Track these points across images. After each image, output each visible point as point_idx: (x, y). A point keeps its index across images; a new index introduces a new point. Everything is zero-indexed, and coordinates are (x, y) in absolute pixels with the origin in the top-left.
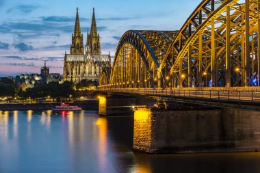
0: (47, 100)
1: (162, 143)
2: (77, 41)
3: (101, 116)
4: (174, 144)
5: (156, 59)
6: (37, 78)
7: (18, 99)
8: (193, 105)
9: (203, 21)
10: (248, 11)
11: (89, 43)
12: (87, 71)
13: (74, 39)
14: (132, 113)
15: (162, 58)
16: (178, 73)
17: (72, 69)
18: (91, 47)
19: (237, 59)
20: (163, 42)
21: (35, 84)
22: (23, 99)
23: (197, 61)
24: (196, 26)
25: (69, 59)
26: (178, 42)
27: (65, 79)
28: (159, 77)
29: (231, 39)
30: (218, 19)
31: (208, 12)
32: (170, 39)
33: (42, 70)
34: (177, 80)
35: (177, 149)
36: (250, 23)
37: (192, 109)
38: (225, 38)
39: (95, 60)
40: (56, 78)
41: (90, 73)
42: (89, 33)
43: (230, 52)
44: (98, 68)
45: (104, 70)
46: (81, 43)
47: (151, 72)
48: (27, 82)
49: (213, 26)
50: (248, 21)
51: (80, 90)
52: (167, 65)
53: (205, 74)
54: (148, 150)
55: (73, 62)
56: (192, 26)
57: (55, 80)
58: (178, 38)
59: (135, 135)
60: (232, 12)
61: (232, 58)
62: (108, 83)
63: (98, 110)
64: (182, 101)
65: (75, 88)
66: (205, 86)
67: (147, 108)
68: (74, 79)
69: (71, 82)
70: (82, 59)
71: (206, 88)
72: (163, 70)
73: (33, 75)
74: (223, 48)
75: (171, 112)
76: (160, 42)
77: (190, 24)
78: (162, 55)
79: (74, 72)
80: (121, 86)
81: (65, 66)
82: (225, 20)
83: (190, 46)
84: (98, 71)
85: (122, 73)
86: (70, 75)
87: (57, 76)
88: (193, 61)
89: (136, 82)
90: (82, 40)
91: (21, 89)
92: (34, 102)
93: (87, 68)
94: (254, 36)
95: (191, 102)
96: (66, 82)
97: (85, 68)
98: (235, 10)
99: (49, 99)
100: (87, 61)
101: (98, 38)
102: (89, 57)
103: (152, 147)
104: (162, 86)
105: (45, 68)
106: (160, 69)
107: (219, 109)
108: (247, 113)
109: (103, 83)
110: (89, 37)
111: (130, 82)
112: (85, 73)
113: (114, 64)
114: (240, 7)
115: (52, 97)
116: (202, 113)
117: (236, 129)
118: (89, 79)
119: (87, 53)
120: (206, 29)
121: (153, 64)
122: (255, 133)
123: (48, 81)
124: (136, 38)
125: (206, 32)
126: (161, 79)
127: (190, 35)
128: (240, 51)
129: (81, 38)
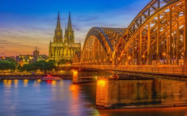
0: (37, 72)
1: (115, 101)
2: (58, 34)
3: (74, 83)
4: (122, 101)
5: (111, 46)
6: (31, 58)
7: (18, 71)
8: (135, 76)
9: (142, 22)
10: (171, 17)
11: (67, 35)
12: (65, 53)
13: (56, 32)
14: (96, 82)
15: (116, 46)
16: (126, 56)
17: (54, 52)
18: (68, 38)
19: (164, 47)
20: (116, 36)
21: (29, 62)
22: (21, 72)
23: (138, 48)
24: (138, 25)
25: (52, 45)
26: (126, 35)
27: (50, 59)
28: (113, 58)
29: (161, 34)
30: (152, 21)
31: (146, 17)
32: (121, 33)
33: (34, 53)
34: (125, 60)
35: (125, 105)
36: (173, 24)
37: (135, 79)
38: (156, 34)
39: (70, 46)
40: (44, 58)
41: (67, 55)
42: (67, 28)
43: (160, 43)
44: (72, 51)
45: (76, 53)
46: (61, 35)
47: (108, 55)
48: (24, 60)
49: (149, 26)
50: (171, 24)
51: (60, 66)
52: (119, 50)
53: (144, 56)
54: (106, 106)
55: (55, 48)
56: (136, 26)
57: (43, 59)
58: (127, 33)
59: (98, 96)
60: (161, 17)
61: (161, 46)
62: (79, 61)
63: (72, 79)
64: (128, 74)
65: (57, 65)
66: (143, 64)
67: (105, 78)
68: (56, 59)
69: (54, 61)
70: (62, 46)
71: (144, 66)
72: (116, 54)
73: (28, 56)
74: (155, 40)
75: (121, 81)
76: (114, 35)
77: (134, 24)
78: (116, 44)
79: (56, 54)
80: (88, 64)
81: (50, 50)
82: (157, 22)
83: (134, 38)
84: (72, 53)
85: (89, 55)
86: (53, 56)
87: (45, 57)
88: (135, 48)
89: (98, 61)
90: (62, 33)
91: (20, 65)
92: (29, 74)
93: (65, 51)
94: (175, 33)
95: (134, 74)
96: (51, 61)
97: (63, 51)
98: (163, 16)
99: (39, 72)
100: (65, 47)
101: (72, 32)
102: (66, 44)
103: (108, 104)
104: (115, 64)
105: (36, 51)
106: (114, 53)
107: (152, 79)
108: (169, 81)
109: (75, 62)
110: (67, 31)
111: (94, 61)
112: (63, 55)
113: (83, 49)
114: (166, 14)
115: (41, 70)
116: (141, 82)
117: (162, 92)
118: (67, 59)
119: (65, 42)
120: (144, 28)
121: (109, 49)
122: (174, 94)
123: (39, 60)
124: (98, 32)
125: (144, 30)
126: (115, 60)
127: (134, 31)
128: (166, 42)
129: (61, 31)
